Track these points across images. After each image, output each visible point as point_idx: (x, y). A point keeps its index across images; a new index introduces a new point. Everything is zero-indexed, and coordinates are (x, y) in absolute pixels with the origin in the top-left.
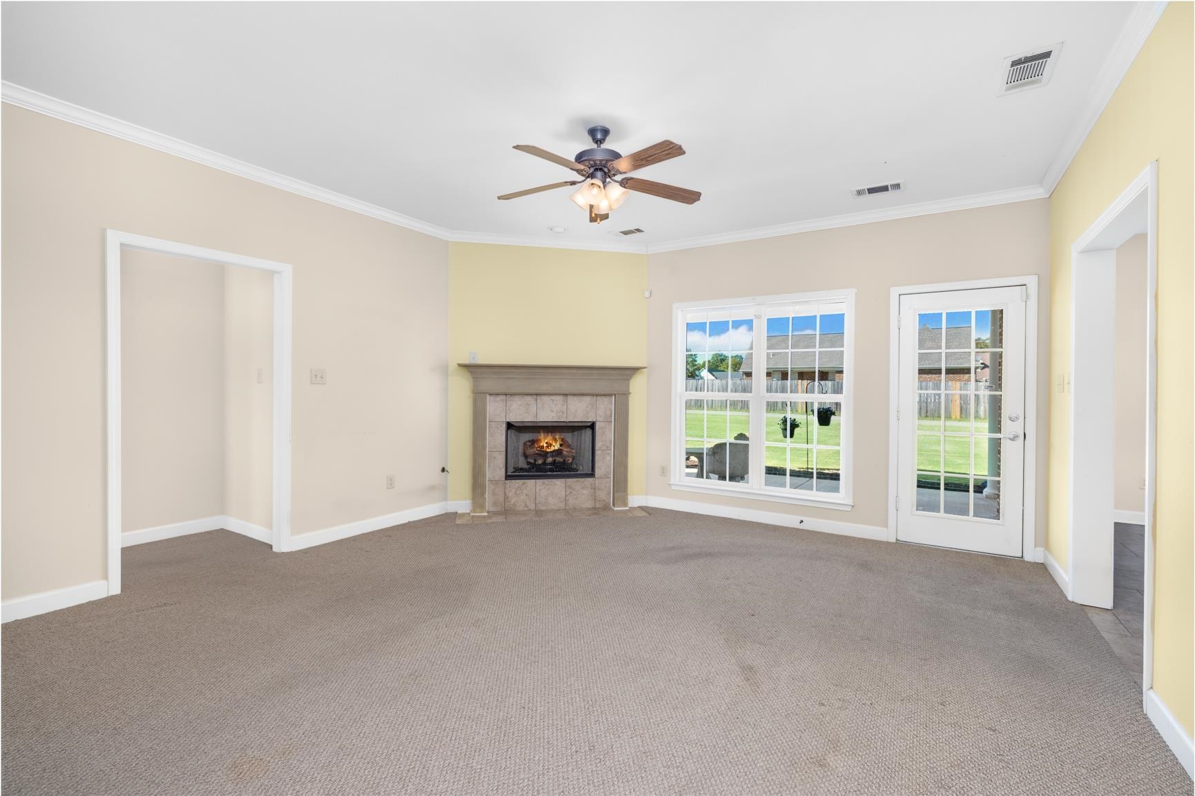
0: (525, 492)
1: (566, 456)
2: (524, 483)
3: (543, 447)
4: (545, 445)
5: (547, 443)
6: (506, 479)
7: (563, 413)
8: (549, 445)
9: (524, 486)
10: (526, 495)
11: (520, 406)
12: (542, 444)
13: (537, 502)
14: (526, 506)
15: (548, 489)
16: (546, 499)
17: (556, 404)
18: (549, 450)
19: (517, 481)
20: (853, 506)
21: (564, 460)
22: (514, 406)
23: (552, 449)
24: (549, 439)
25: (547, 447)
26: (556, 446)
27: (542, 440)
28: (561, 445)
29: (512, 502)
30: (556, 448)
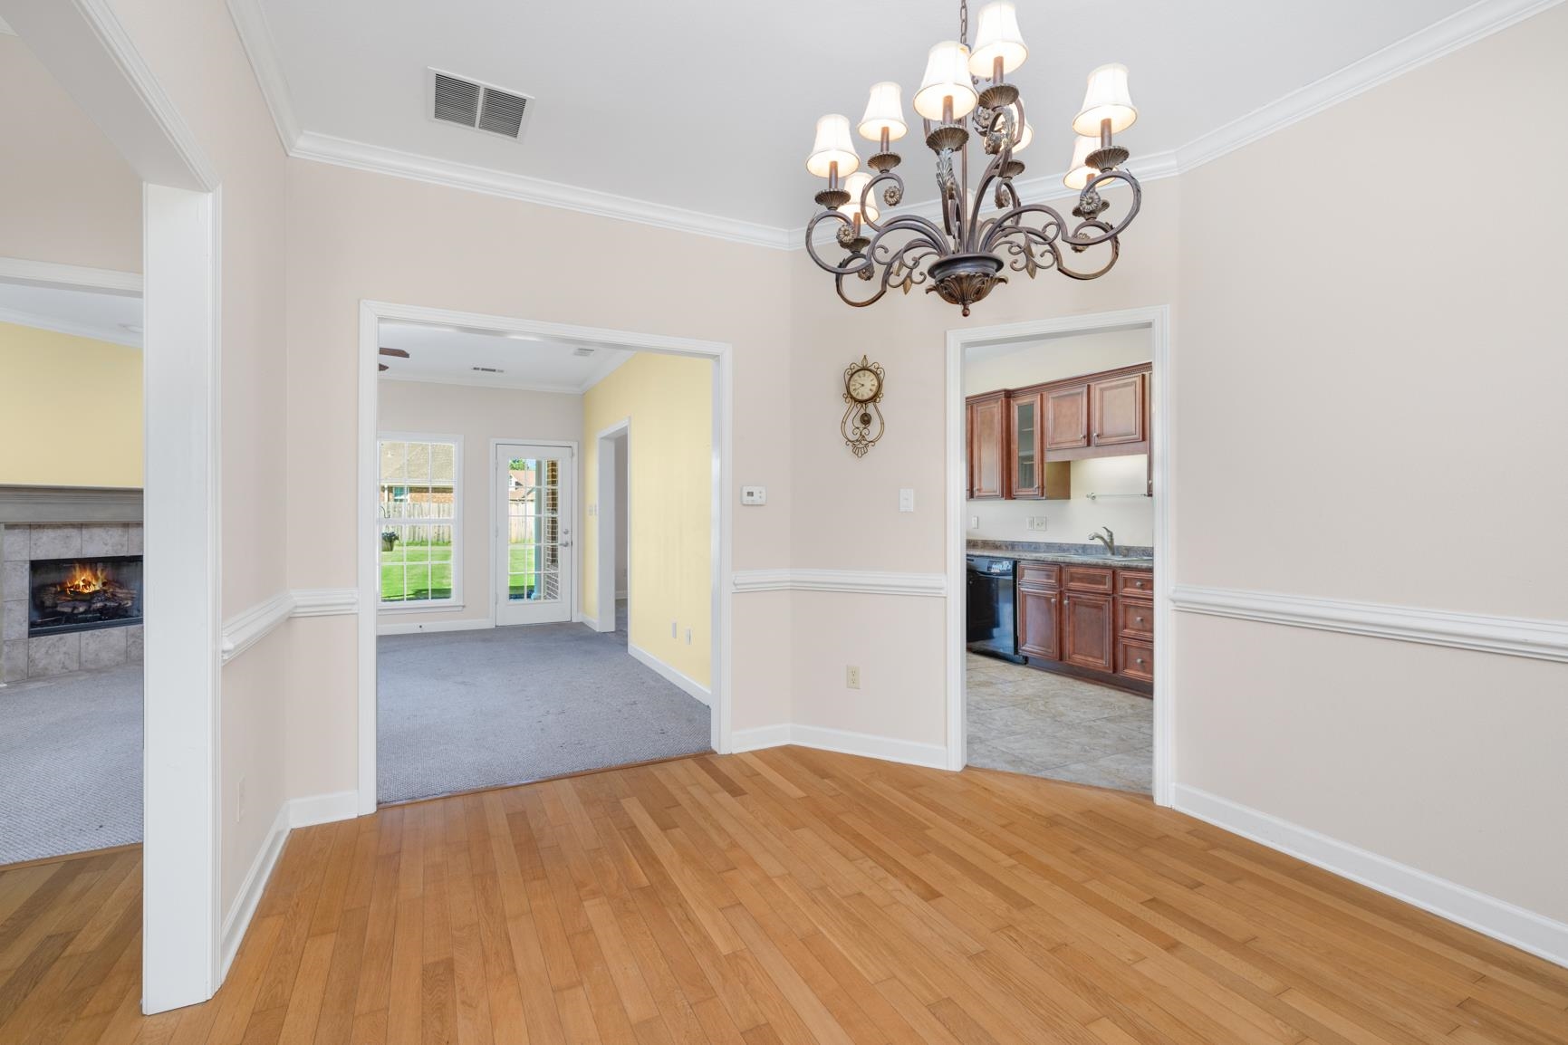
0: (64, 649)
1: (122, 599)
2: (61, 639)
3: (78, 586)
4: (82, 584)
5: (84, 581)
6: (29, 637)
7: (123, 546)
8: (87, 584)
9: (63, 641)
10: (65, 653)
11: (55, 539)
12: (76, 583)
13: (83, 659)
14: (64, 667)
15: (100, 642)
16: (97, 655)
17: (111, 535)
18: (86, 591)
19: (50, 637)
20: (464, 606)
21: (120, 604)
22: (45, 539)
23: (92, 589)
24: (87, 575)
25: (85, 586)
26: (96, 586)
27: (78, 577)
28: (104, 584)
29: (41, 666)
30: (97, 588)
